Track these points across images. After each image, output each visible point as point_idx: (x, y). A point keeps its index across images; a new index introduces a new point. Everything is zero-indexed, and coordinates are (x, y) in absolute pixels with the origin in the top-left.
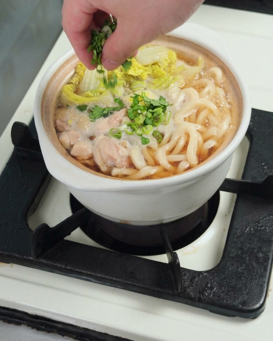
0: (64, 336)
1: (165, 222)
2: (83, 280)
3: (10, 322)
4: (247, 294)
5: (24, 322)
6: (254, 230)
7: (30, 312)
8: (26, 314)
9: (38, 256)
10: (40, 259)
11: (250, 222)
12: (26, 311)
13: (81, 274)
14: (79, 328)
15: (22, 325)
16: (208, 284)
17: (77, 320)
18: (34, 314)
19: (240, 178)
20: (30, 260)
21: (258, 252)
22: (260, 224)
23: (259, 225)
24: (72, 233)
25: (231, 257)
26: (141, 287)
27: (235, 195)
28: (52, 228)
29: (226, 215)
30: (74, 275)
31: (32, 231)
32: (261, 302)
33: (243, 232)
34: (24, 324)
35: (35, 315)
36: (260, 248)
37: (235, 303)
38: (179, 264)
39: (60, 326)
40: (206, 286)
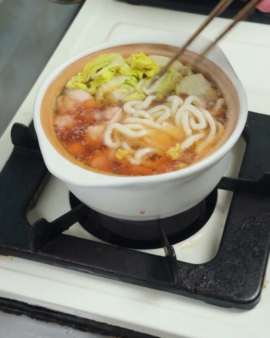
0: (64, 325)
1: (163, 217)
2: (80, 272)
3: (9, 312)
4: (243, 286)
5: (24, 312)
6: (250, 225)
7: (30, 302)
8: (26, 304)
9: (36, 250)
10: (38, 252)
11: (246, 218)
12: (26, 301)
14: (78, 318)
15: (23, 315)
16: (203, 276)
17: (76, 310)
18: (33, 305)
19: (236, 177)
20: (29, 253)
21: (254, 246)
22: (256, 220)
24: (70, 228)
26: (136, 278)
27: (232, 192)
28: (51, 223)
30: (73, 267)
31: (31, 226)
32: (257, 294)
33: (240, 228)
34: (25, 314)
35: (35, 305)
36: (256, 242)
37: (231, 295)
38: (175, 257)
39: (60, 316)
40: (203, 278)
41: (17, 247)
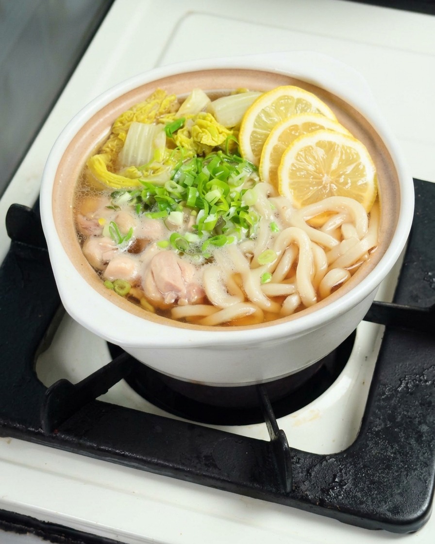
4: (401, 494)
5: (32, 529)
6: (414, 386)
7: (40, 518)
9: (52, 429)
10: (56, 433)
11: (406, 374)
12: (33, 516)
13: (124, 457)
15: (28, 534)
16: (335, 476)
17: (119, 533)
19: (389, 302)
20: (39, 434)
21: (420, 423)
22: (424, 377)
23: (422, 377)
24: (109, 390)
25: (375, 431)
27: (383, 328)
28: (76, 385)
29: (366, 357)
30: (112, 459)
32: (424, 508)
33: (396, 390)
34: (30, 532)
36: (424, 417)
37: (381, 510)
40: (334, 481)
41: (19, 424)
